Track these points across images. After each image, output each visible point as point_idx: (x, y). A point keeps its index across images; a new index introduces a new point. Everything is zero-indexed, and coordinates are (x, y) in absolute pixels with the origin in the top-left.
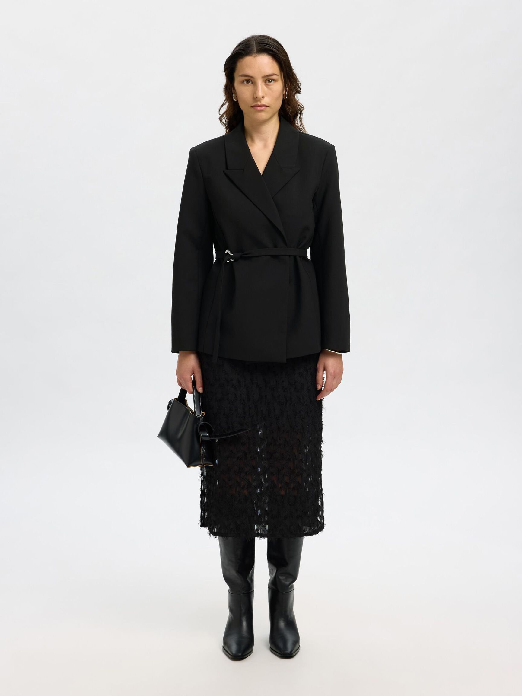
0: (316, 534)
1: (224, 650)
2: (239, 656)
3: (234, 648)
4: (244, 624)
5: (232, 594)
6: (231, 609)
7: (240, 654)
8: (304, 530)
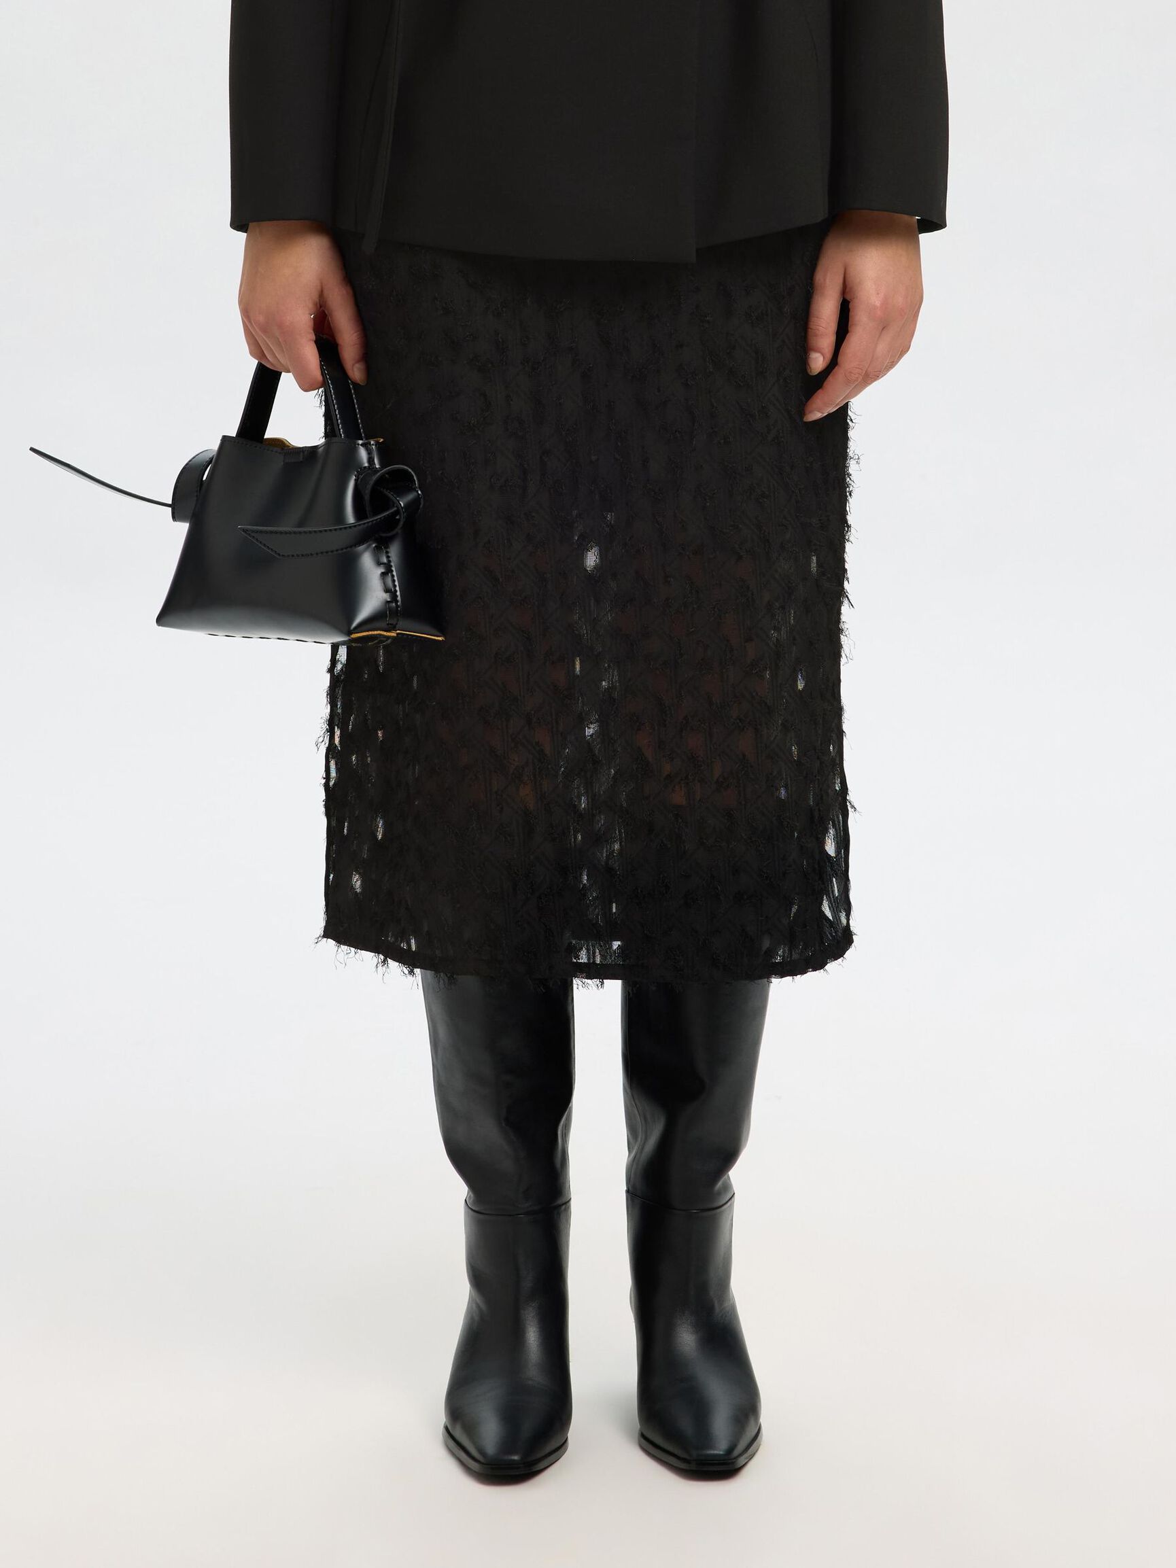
0: (815, 969)
1: (452, 1443)
2: (511, 1465)
3: (491, 1432)
4: (532, 1337)
5: (481, 1216)
6: (477, 1277)
7: (516, 1458)
8: (766, 952)
